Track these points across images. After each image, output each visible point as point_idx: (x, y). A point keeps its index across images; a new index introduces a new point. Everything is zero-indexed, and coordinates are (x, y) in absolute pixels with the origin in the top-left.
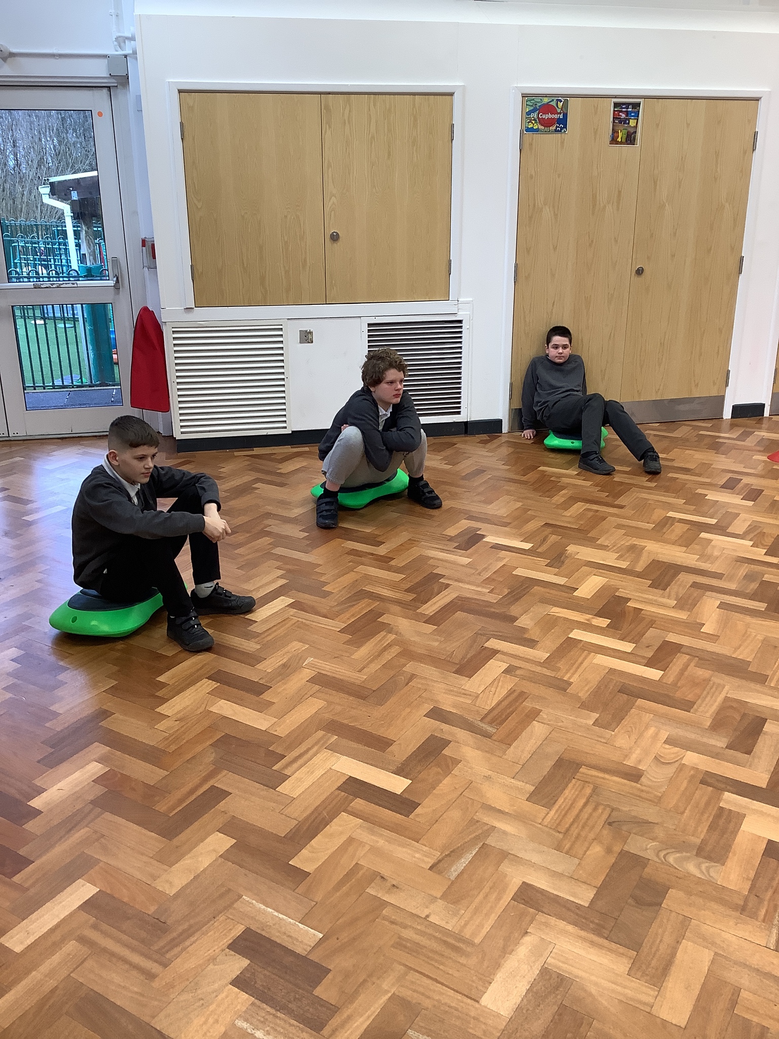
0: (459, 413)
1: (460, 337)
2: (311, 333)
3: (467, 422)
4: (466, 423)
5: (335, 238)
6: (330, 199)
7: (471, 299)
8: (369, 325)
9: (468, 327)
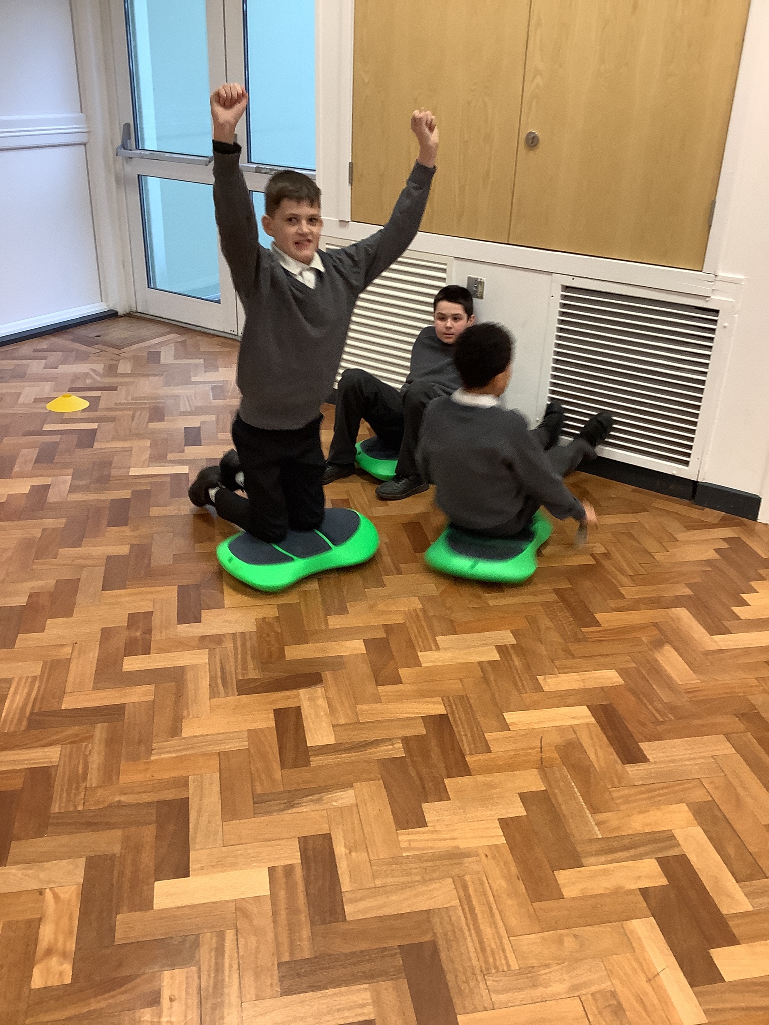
0: (687, 463)
1: (712, 339)
2: (481, 283)
3: (697, 482)
4: (695, 484)
5: (532, 141)
6: (534, 78)
7: (742, 277)
8: (566, 288)
9: (726, 325)
